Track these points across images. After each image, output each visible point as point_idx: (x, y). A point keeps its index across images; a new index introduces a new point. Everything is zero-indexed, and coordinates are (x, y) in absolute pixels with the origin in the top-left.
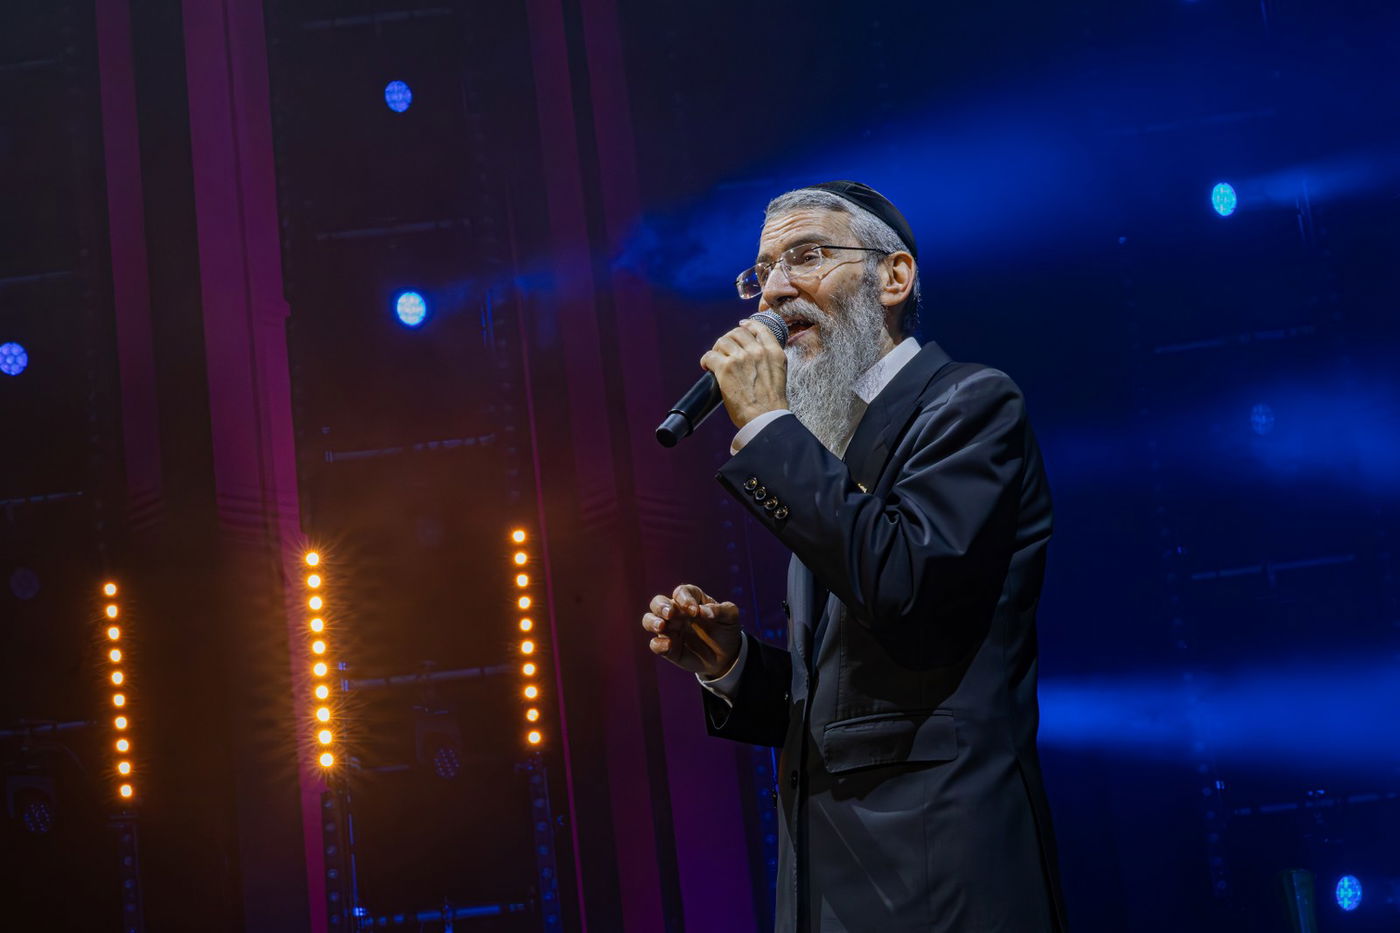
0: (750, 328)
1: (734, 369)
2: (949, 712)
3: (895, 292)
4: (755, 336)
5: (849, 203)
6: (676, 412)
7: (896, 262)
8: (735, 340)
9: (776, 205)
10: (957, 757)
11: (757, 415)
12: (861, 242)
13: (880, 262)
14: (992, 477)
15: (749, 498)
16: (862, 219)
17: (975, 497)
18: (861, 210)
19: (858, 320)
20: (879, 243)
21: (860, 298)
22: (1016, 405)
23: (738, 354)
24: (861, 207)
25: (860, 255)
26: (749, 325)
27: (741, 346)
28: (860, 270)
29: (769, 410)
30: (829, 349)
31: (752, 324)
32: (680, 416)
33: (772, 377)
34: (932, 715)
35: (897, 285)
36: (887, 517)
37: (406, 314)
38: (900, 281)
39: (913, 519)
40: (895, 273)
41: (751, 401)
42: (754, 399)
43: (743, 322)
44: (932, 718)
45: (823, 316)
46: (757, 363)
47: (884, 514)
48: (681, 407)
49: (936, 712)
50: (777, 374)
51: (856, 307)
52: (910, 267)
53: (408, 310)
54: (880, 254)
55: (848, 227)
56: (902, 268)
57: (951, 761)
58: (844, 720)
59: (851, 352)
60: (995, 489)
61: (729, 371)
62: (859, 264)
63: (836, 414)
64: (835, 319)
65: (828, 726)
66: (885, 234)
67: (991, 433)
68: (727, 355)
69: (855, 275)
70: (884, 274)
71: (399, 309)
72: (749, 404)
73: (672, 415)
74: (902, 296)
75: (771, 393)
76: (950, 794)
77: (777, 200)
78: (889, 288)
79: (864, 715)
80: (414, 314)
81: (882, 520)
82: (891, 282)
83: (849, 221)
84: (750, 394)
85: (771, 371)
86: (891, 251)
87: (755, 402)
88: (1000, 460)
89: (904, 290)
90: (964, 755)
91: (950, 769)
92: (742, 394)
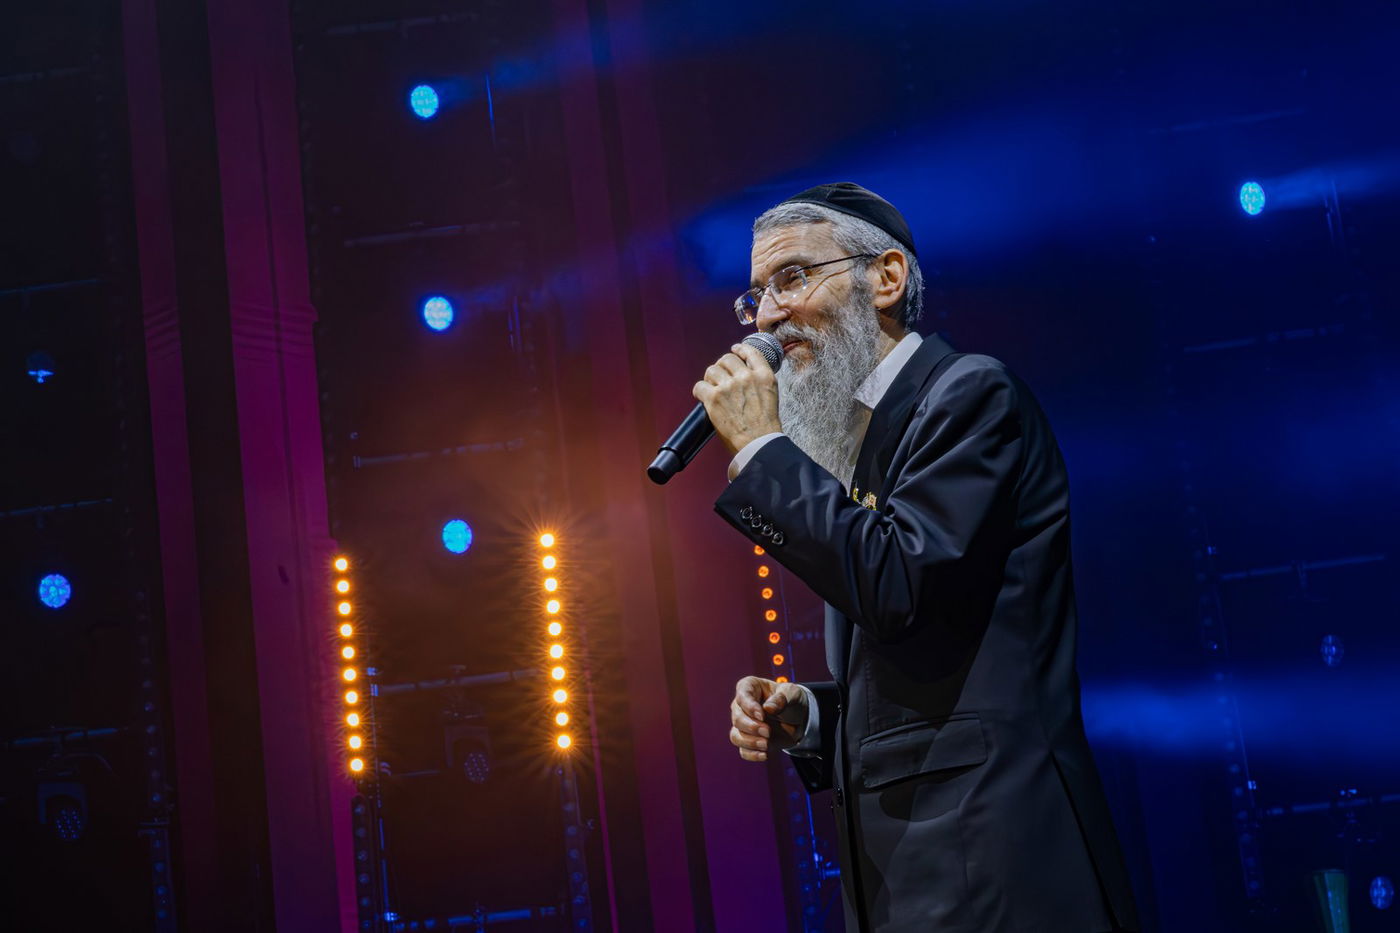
0: (740, 353)
1: (722, 399)
2: (976, 715)
3: (888, 293)
4: (745, 361)
5: (831, 211)
6: (668, 449)
7: (887, 261)
8: (725, 368)
9: (759, 225)
10: (987, 759)
11: (747, 442)
12: (846, 251)
13: (867, 267)
14: (986, 473)
15: (747, 527)
16: (846, 226)
17: (968, 496)
18: (844, 216)
19: (852, 330)
20: (864, 247)
21: (852, 308)
22: (1005, 395)
23: (725, 382)
24: (843, 213)
25: (846, 264)
26: (740, 349)
27: (730, 374)
28: (847, 279)
29: (760, 436)
30: (820, 362)
31: (744, 348)
32: (671, 453)
33: (761, 401)
34: (947, 721)
35: (891, 285)
36: (881, 530)
37: (433, 318)
38: (894, 280)
39: (906, 527)
40: (888, 273)
41: (740, 429)
42: (744, 426)
43: (735, 347)
44: (948, 725)
45: (814, 333)
46: (745, 388)
47: (879, 526)
48: (672, 443)
49: (952, 717)
50: (767, 397)
51: (848, 317)
52: (901, 264)
53: (435, 315)
54: (866, 258)
55: (832, 238)
56: (894, 267)
57: (983, 764)
58: (876, 733)
59: (845, 363)
60: (990, 484)
61: (716, 402)
62: (847, 273)
63: (833, 427)
64: (827, 332)
65: (863, 741)
66: (872, 236)
67: (982, 427)
68: (715, 385)
69: (842, 287)
70: (874, 276)
71: (427, 314)
72: (740, 432)
73: (664, 452)
74: (895, 296)
75: (762, 418)
76: (983, 799)
77: (761, 219)
78: (883, 289)
79: (895, 726)
80: (441, 319)
81: (875, 533)
82: (884, 283)
83: (833, 232)
84: (740, 422)
85: (759, 395)
86: (879, 252)
87: (745, 430)
88: (993, 453)
89: (898, 289)
90: (993, 754)
91: (982, 772)
92: (732, 423)
